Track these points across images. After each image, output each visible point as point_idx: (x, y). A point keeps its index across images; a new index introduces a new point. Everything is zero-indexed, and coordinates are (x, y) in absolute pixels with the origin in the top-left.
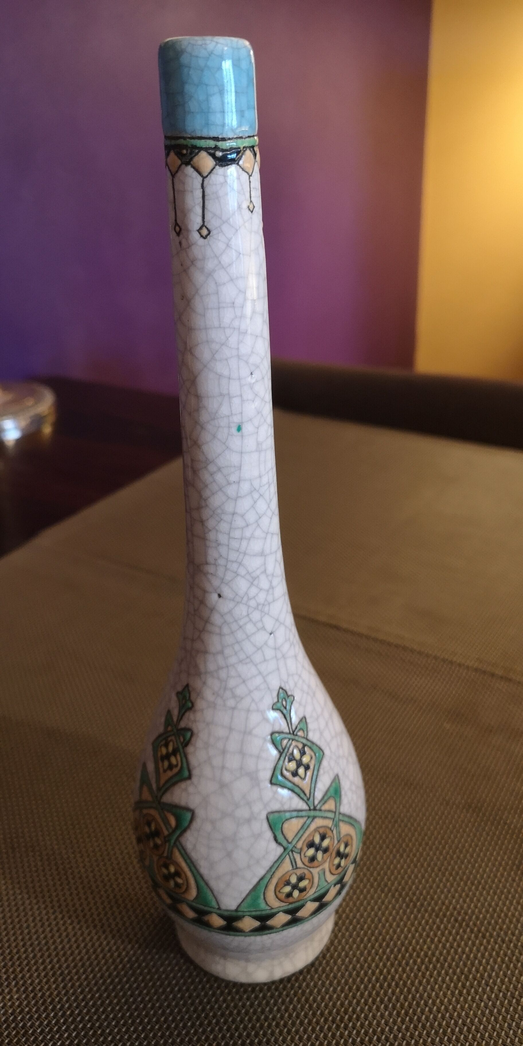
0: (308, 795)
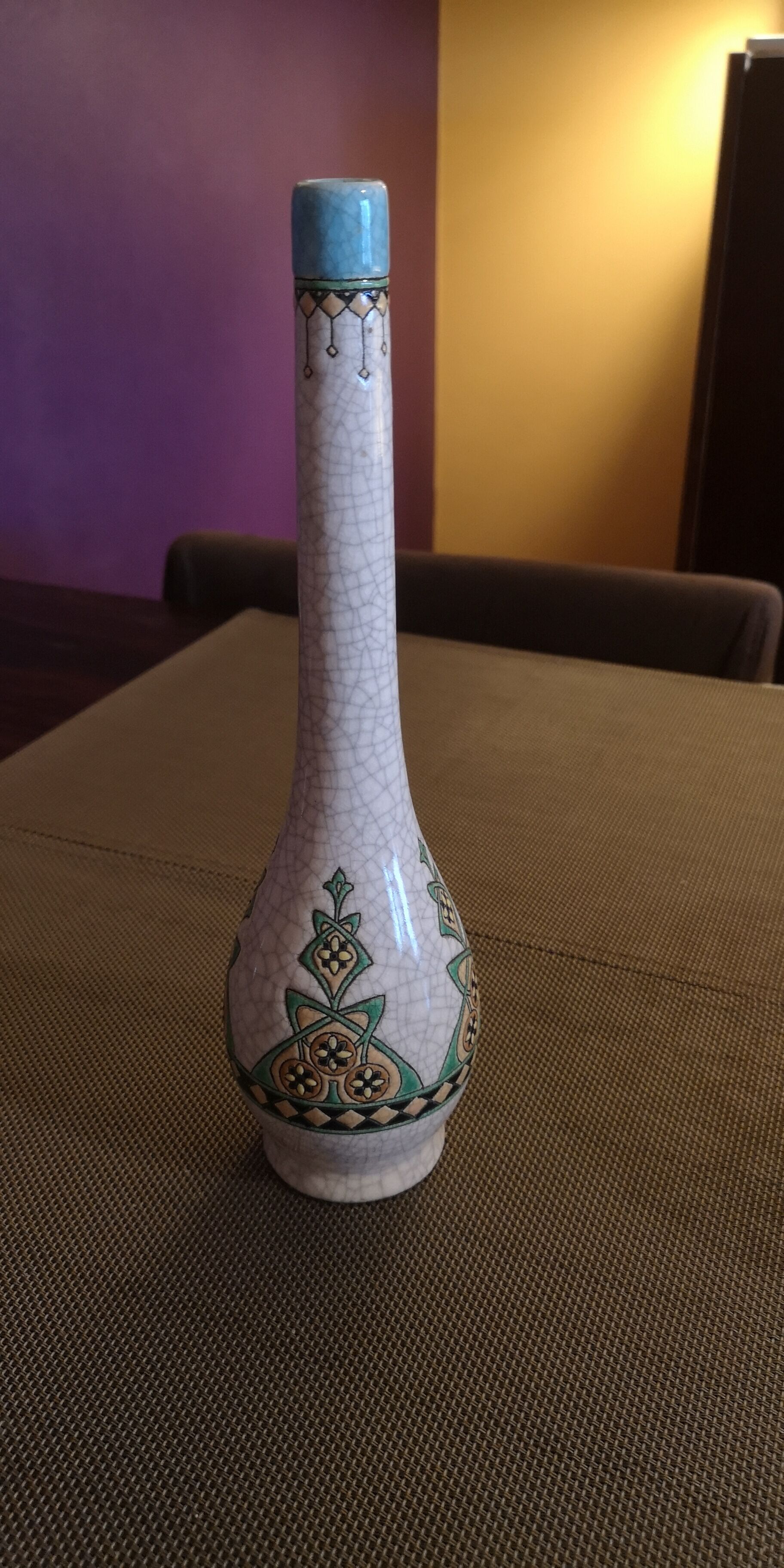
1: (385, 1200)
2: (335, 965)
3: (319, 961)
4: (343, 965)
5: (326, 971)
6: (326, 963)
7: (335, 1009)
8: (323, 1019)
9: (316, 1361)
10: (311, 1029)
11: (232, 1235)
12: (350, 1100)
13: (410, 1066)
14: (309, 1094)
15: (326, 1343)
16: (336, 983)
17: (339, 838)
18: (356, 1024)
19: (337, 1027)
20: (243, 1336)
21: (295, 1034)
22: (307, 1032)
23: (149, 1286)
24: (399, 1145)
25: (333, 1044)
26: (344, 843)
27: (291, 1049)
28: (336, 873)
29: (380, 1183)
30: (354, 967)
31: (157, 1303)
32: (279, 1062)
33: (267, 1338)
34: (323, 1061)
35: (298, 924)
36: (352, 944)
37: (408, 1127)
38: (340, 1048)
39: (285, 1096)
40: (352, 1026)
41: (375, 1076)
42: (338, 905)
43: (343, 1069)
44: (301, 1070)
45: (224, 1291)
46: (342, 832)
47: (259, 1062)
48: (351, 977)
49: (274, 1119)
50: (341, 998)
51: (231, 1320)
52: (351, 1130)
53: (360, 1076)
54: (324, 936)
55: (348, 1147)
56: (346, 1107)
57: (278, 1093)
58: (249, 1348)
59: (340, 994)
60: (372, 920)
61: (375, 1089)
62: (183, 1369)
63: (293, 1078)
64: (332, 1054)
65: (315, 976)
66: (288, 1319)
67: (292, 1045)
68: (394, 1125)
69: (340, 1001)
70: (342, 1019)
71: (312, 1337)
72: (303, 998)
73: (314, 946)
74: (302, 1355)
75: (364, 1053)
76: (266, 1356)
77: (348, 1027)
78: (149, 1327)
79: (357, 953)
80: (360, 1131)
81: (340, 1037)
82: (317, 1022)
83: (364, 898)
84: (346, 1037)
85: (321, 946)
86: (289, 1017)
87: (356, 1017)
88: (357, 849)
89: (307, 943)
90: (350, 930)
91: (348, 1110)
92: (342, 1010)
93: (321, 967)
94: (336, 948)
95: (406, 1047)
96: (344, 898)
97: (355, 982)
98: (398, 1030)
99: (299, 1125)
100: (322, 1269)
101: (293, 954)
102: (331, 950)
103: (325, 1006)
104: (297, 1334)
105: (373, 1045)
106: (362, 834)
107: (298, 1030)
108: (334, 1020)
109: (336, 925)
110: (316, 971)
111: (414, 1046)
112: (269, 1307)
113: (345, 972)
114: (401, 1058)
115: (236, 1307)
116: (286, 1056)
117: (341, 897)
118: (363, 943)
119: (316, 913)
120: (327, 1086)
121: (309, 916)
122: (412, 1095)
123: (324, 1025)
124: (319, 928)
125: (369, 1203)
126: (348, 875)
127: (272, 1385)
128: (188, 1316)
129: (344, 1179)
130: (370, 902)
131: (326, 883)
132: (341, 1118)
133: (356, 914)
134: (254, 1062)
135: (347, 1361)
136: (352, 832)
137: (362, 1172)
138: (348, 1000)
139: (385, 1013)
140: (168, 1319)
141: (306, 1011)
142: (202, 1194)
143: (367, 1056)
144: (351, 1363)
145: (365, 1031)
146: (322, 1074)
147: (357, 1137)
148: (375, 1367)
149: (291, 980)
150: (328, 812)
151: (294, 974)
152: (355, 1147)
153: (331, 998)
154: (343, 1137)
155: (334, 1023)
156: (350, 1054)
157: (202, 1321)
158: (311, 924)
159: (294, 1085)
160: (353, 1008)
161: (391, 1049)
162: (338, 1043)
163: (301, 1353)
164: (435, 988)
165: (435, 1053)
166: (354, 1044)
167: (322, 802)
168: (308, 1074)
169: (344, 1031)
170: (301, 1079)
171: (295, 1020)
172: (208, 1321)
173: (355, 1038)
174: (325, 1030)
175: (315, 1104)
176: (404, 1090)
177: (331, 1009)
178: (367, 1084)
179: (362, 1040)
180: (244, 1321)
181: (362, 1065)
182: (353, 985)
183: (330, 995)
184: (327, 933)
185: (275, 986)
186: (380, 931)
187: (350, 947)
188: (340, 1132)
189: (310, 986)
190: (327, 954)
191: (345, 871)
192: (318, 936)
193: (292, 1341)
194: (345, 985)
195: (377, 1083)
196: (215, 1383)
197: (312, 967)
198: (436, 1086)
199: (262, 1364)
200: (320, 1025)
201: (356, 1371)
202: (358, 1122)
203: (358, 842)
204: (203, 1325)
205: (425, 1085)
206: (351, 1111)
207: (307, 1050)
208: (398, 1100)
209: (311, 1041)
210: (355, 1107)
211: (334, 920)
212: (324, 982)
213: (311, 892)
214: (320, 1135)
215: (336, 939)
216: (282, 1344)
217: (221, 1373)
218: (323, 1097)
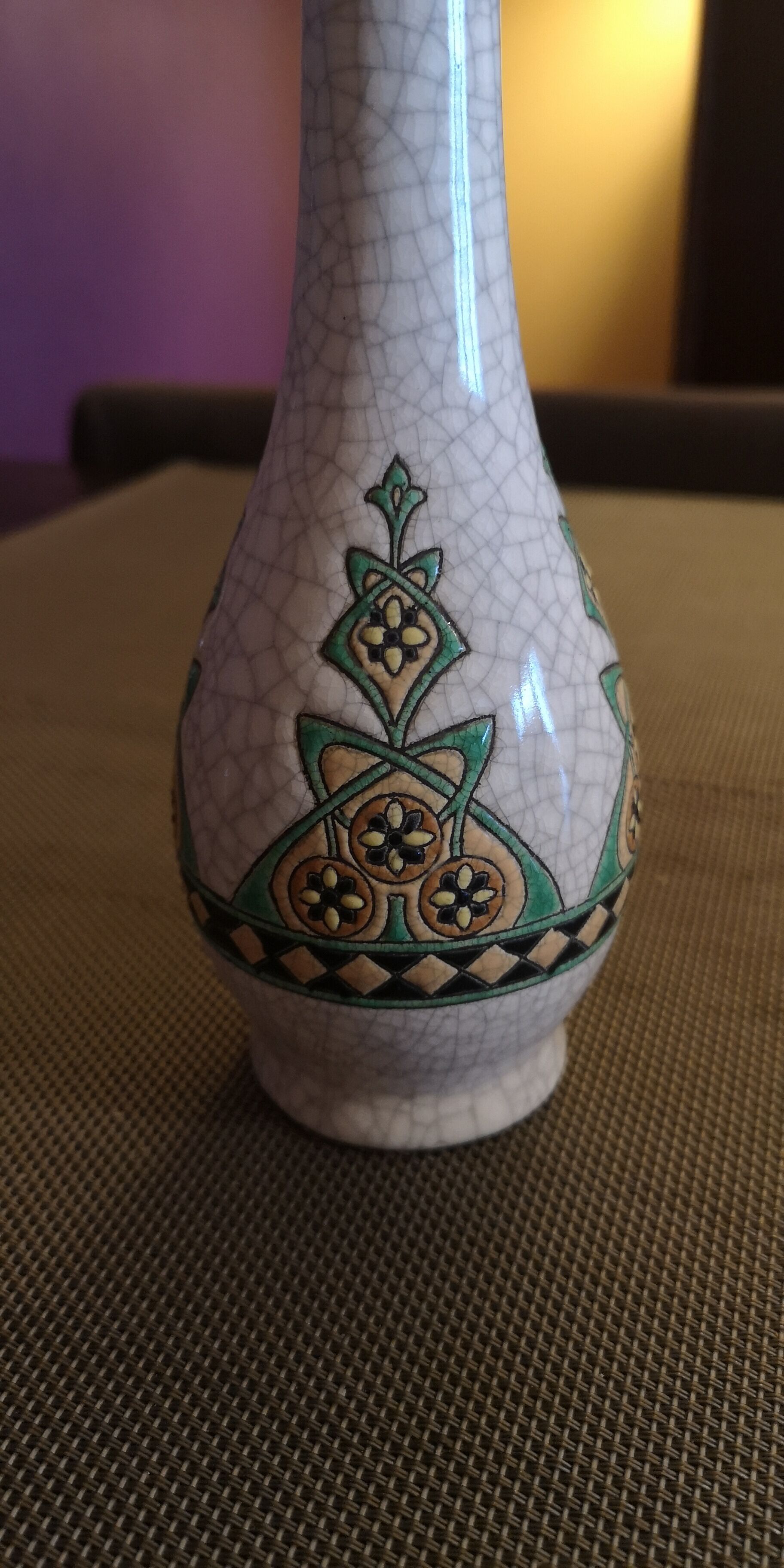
0: (397, 709)
1: (481, 1142)
2: (395, 656)
3: (363, 650)
4: (410, 654)
5: (378, 669)
6: (376, 654)
7: (399, 745)
8: (374, 767)
9: (396, 1450)
10: (351, 791)
11: (207, 1217)
12: (430, 935)
13: (542, 864)
14: (349, 927)
15: (411, 1411)
16: (399, 694)
17: (394, 391)
18: (439, 774)
19: (404, 782)
20: (242, 1407)
21: (319, 805)
22: (343, 797)
23: (49, 1319)
24: (513, 1030)
25: (396, 817)
26: (405, 401)
27: (312, 837)
28: (391, 468)
29: (472, 1111)
30: (434, 659)
31: (66, 1351)
32: (288, 869)
33: (292, 1410)
34: (377, 856)
35: (317, 582)
36: (429, 613)
37: (532, 992)
38: (408, 826)
39: (299, 937)
40: (433, 778)
41: (479, 883)
42: (398, 534)
43: (416, 869)
44: (333, 879)
45: (198, 1320)
46: (401, 379)
47: (246, 876)
48: (428, 679)
49: (279, 992)
50: (410, 721)
51: (216, 1376)
52: (431, 997)
53: (449, 884)
54: (371, 598)
55: (423, 1033)
56: (422, 948)
57: (286, 933)
58: (255, 1432)
59: (407, 715)
60: (464, 562)
61: (478, 910)
62: (123, 1483)
63: (315, 897)
64: (395, 839)
65: (356, 681)
66: (328, 1368)
67: (313, 828)
68: (510, 987)
69: (407, 727)
70: (412, 765)
71: (380, 1402)
72: (333, 730)
73: (350, 621)
74: (365, 1440)
75: (457, 834)
76: (293, 1445)
77: (425, 782)
78: (50, 1400)
79: (439, 630)
80: (447, 1000)
81: (409, 802)
82: (363, 774)
83: (449, 517)
84: (422, 802)
85: (366, 619)
86: (306, 771)
87: (439, 760)
88: (431, 416)
89: (336, 616)
90: (422, 583)
91: (426, 954)
92: (411, 746)
93: (367, 662)
94: (395, 619)
95: (536, 824)
96: (408, 518)
97: (437, 688)
98: (522, 788)
99: (327, 996)
100: (383, 1268)
101: (308, 644)
102: (386, 626)
103: (378, 741)
104: (349, 1397)
105: (475, 817)
106: (440, 383)
107: (324, 796)
108: (397, 767)
109: (394, 575)
110: (356, 671)
111: (550, 821)
112: (289, 1347)
113: (415, 668)
114: (525, 845)
115: (223, 1350)
116: (303, 852)
117: (403, 516)
118: (448, 608)
119: (352, 553)
120: (385, 906)
121: (337, 562)
122: (545, 924)
123: (377, 781)
124: (359, 583)
125: (452, 1150)
126: (415, 471)
127: (310, 1507)
128: (128, 1373)
129: (406, 1106)
130: (460, 526)
131: (371, 490)
132: (412, 974)
133: (432, 550)
134: (235, 877)
135: (458, 1446)
136: (421, 379)
137: (442, 1091)
138: (425, 726)
139: (495, 753)
140: (88, 1383)
141: (340, 755)
142: (147, 1151)
143: (462, 840)
144: (467, 1449)
145: (458, 789)
146: (374, 882)
147: (439, 1012)
148: (518, 1454)
149: (307, 695)
150: (372, 335)
151: (313, 684)
152: (434, 1034)
153: (389, 724)
154: (413, 1014)
155: (396, 774)
156: (428, 837)
157: (156, 1382)
158: (343, 578)
159: (317, 912)
160: (434, 742)
161: (508, 827)
162: (405, 815)
163: (363, 1435)
164: (584, 711)
165: (586, 840)
166: (437, 816)
167: (357, 316)
168: (347, 886)
169: (417, 788)
170: (332, 898)
171: (316, 776)
172: (169, 1382)
173: (439, 803)
174: (377, 790)
175: (360, 947)
176: (531, 912)
177: (390, 745)
178: (463, 899)
179: (454, 806)
180: (241, 1376)
181: (453, 859)
182: (432, 695)
183: (387, 718)
184: (376, 592)
185: (275, 713)
186: (481, 585)
187: (423, 618)
188: (409, 1003)
189: (346, 703)
190: (377, 635)
191: (409, 462)
192: (358, 599)
193: (342, 1412)
194: (417, 694)
195: (481, 896)
196: (191, 1510)
197: (349, 663)
198: (584, 909)
199: (285, 1464)
200: (370, 779)
201: (480, 1464)
202: (443, 981)
203: (432, 399)
204: (158, 1391)
205: (569, 902)
206: (432, 957)
207: (345, 835)
208: (519, 932)
209: (351, 814)
210: (438, 947)
211: (391, 565)
212: (373, 691)
213: (341, 512)
214: (369, 1014)
215: (396, 603)
216: (323, 1419)
217: (202, 1488)
218: (377, 931)
